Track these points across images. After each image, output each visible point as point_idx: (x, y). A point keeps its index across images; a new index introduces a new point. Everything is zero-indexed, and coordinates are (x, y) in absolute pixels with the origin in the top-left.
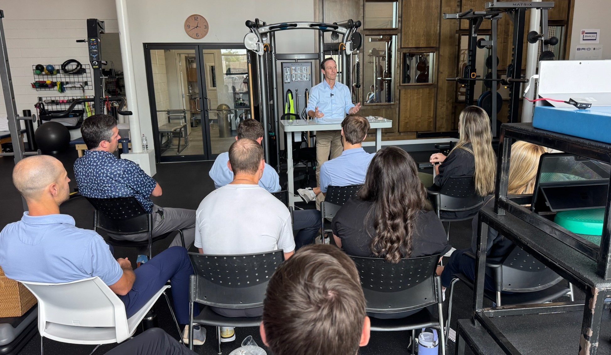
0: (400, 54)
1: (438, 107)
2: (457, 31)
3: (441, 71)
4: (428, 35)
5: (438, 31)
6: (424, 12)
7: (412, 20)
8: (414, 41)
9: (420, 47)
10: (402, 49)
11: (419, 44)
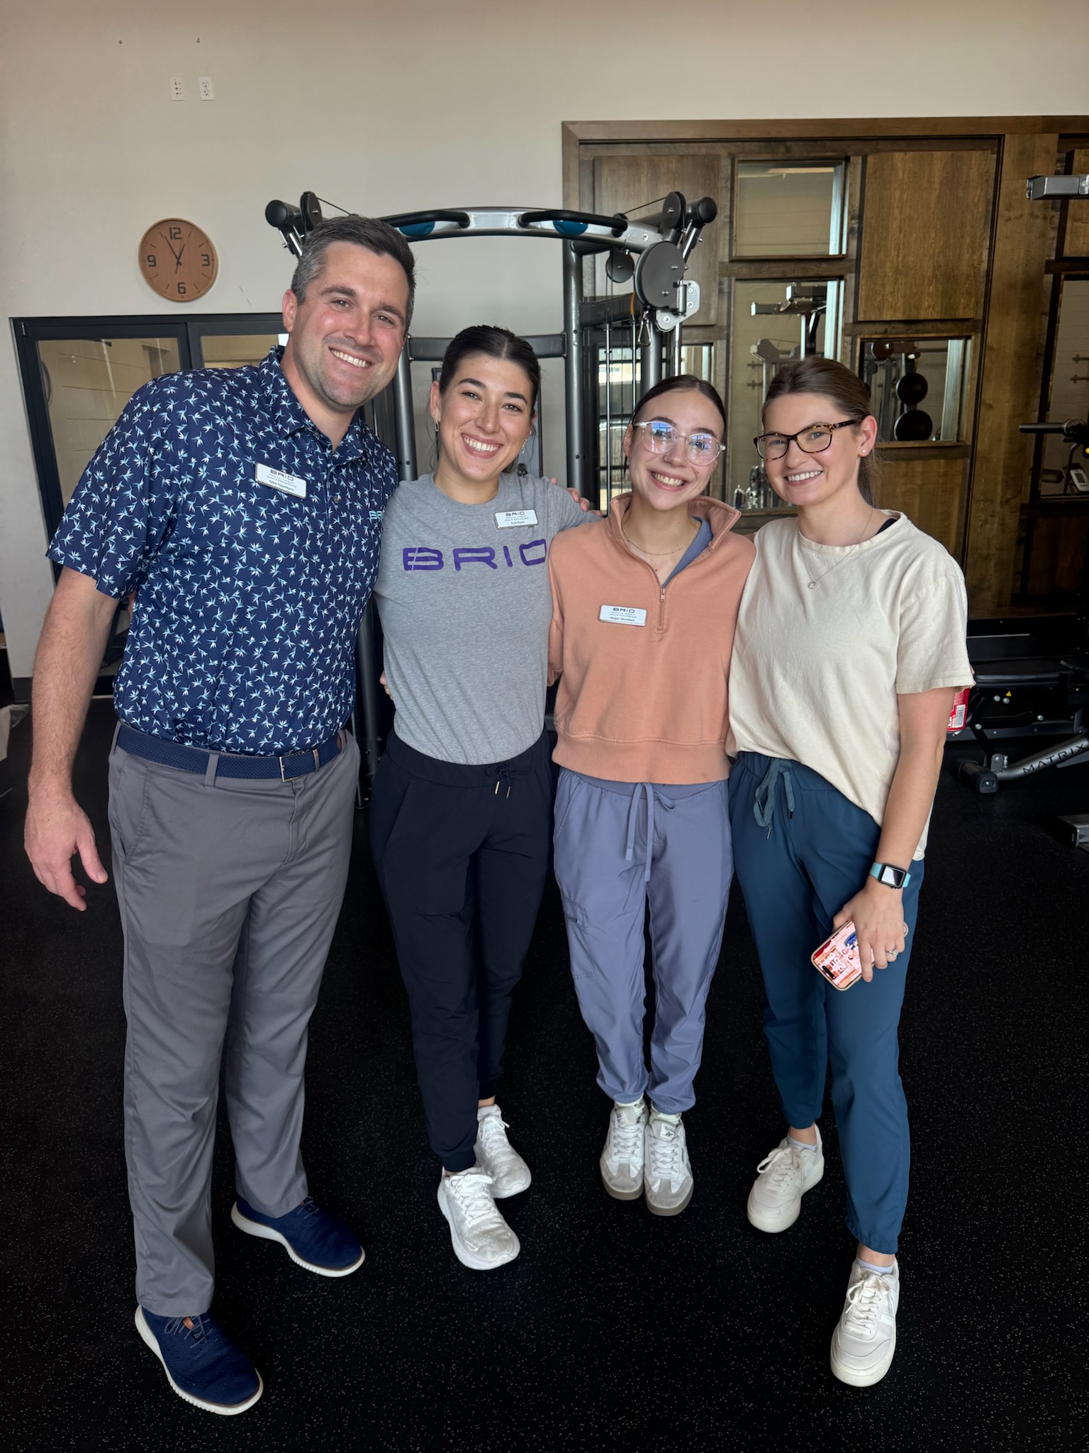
0: (853, 343)
1: (973, 522)
2: (1048, 263)
3: (988, 402)
4: (948, 279)
5: (985, 266)
6: (939, 197)
7: (895, 225)
8: (901, 300)
9: (922, 318)
10: (859, 327)
11: (918, 308)
